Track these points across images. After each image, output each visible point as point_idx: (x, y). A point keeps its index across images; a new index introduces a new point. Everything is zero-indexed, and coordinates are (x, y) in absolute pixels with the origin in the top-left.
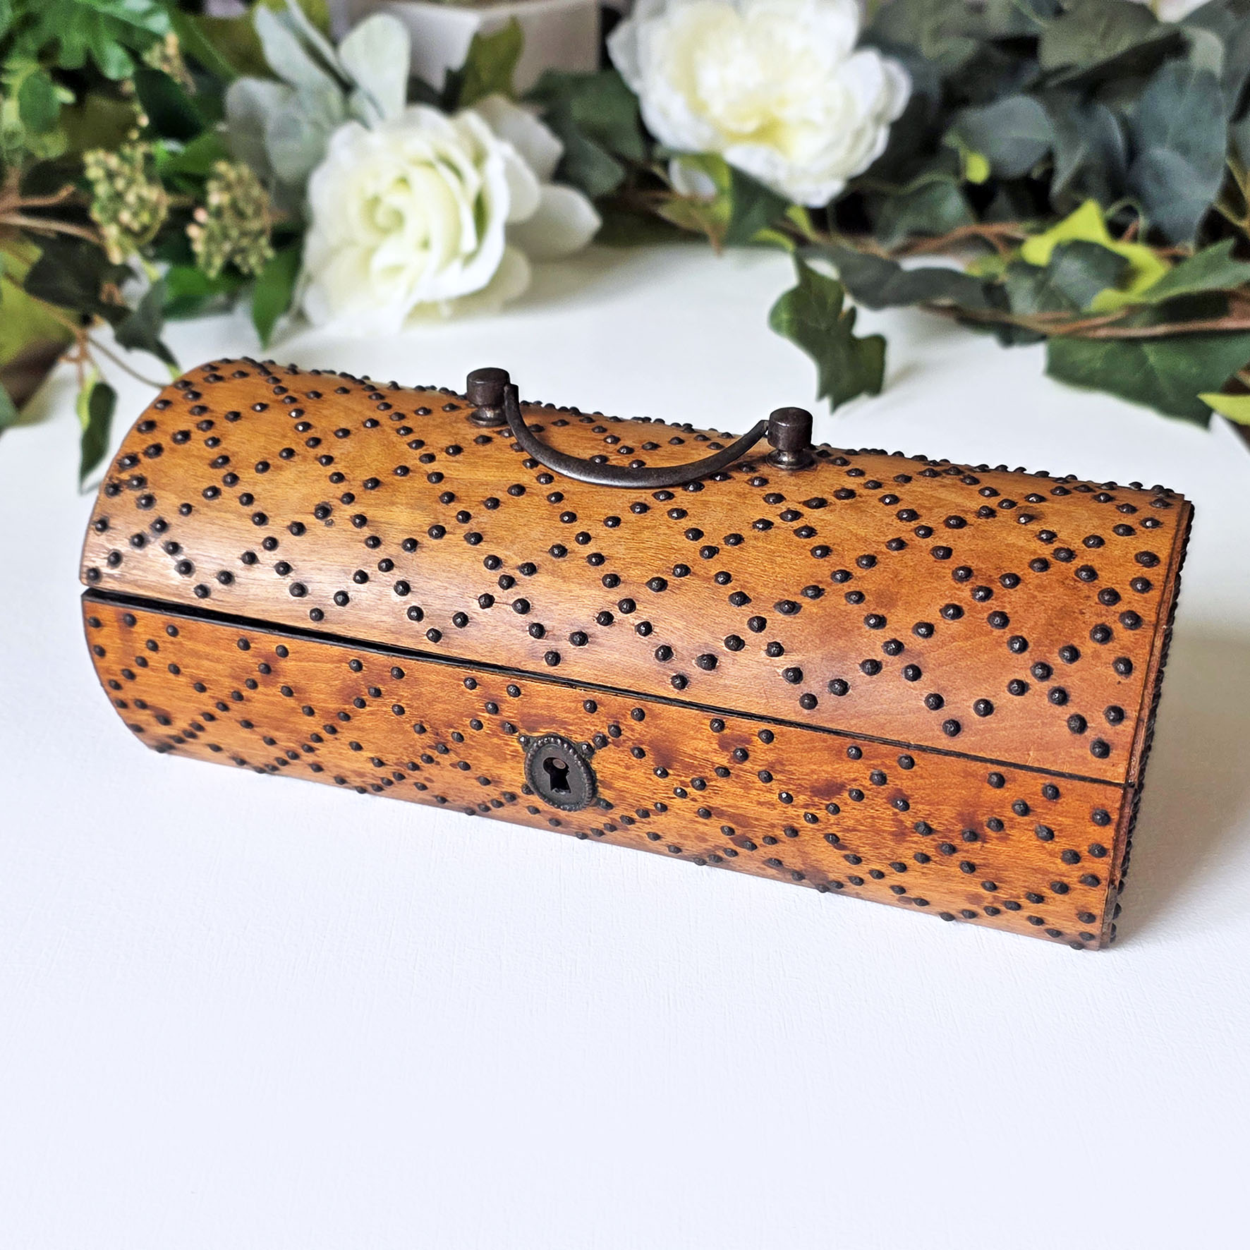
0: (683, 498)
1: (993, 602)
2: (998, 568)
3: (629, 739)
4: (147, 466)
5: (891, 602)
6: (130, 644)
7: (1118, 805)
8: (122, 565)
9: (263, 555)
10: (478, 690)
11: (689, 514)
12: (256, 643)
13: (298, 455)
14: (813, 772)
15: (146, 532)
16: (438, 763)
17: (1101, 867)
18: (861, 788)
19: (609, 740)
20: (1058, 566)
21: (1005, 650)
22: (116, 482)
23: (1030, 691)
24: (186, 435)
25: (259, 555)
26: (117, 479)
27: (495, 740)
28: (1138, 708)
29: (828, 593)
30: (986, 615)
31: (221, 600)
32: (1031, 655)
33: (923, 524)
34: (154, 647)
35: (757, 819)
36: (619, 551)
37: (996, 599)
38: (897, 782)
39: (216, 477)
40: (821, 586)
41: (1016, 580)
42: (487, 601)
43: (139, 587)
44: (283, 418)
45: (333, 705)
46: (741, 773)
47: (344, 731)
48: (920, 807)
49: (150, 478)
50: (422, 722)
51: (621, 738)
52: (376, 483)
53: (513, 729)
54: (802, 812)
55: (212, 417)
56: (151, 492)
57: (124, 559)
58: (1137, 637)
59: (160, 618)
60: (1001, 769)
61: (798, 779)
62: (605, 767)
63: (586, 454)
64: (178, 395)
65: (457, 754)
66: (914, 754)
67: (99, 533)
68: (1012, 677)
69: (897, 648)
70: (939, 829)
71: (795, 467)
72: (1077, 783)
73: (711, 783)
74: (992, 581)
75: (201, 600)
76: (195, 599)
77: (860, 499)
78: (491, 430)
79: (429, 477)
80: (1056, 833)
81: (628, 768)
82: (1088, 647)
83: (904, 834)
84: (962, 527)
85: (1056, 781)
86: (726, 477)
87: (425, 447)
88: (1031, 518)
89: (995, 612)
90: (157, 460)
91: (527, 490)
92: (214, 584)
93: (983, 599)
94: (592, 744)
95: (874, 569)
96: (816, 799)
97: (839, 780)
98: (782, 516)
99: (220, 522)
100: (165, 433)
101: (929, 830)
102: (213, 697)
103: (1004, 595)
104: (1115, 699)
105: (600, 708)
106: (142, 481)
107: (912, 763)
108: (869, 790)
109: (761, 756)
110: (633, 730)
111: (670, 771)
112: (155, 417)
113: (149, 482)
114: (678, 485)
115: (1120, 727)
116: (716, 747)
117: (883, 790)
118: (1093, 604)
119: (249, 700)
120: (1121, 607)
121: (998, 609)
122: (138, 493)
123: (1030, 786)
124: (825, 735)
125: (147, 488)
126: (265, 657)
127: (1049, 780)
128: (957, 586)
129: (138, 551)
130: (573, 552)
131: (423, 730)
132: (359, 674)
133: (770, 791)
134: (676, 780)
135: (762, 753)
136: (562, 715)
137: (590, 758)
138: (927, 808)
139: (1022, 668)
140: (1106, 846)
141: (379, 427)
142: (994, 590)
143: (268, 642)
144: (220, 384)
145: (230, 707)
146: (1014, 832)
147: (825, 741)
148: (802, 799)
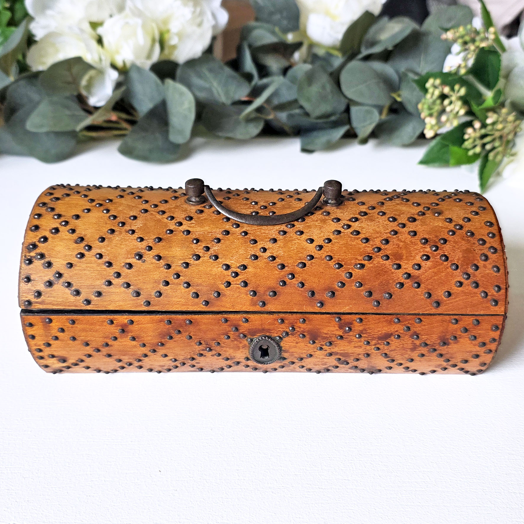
0: (299, 225)
1: (440, 251)
2: (436, 237)
3: (298, 332)
4: (42, 248)
5: (400, 257)
6: (49, 331)
7: (501, 323)
8: (42, 297)
9: (115, 281)
10: (229, 323)
11: (305, 232)
12: (116, 321)
13: (117, 231)
14: (379, 331)
15: (52, 279)
16: (205, 356)
17: (493, 346)
18: (399, 334)
19: (289, 333)
20: (459, 232)
21: (449, 270)
22: (29, 258)
23: (464, 285)
24: (57, 230)
25: (113, 282)
26: (29, 256)
27: (236, 342)
28: (505, 284)
29: (374, 257)
30: (439, 257)
31: (97, 304)
32: (461, 270)
33: (400, 222)
34: (63, 330)
35: (352, 353)
36: (281, 253)
37: (441, 250)
38: (415, 329)
39: (81, 248)
40: (370, 255)
41: (445, 241)
42: (228, 284)
43: (53, 305)
44: (101, 214)
45: (155, 341)
46: (348, 337)
47: (160, 350)
48: (423, 337)
49: (46, 254)
50: (200, 340)
51: (295, 331)
52: (160, 239)
53: (245, 336)
54: (373, 347)
55: (66, 219)
56: (49, 259)
57: (43, 294)
58: (498, 256)
59: (64, 317)
60: (456, 317)
61: (373, 335)
62: (286, 344)
63: (248, 212)
64: (43, 210)
65: (216, 351)
66: (421, 317)
67: (27, 283)
68: (456, 280)
69: (409, 276)
70: (430, 344)
71: (337, 205)
72: (486, 317)
73: (334, 343)
74: (436, 242)
75: (87, 306)
76: (83, 306)
77: (370, 215)
78: (200, 206)
79: (183, 232)
80: (477, 337)
81: (297, 343)
82: (481, 264)
83: (416, 348)
84: (415, 221)
85: (477, 318)
86: (312, 214)
87: (175, 219)
88: (440, 214)
89: (442, 255)
90: (46, 244)
91: (230, 232)
92: (93, 298)
93: (435, 251)
94: (281, 336)
95: (389, 244)
96: (380, 341)
97: (390, 333)
98: (343, 227)
99: (89, 269)
100: (46, 230)
101: (426, 345)
102: (92, 348)
103: (443, 247)
104: (496, 283)
105: (286, 321)
106: (42, 256)
107: (421, 321)
108: (403, 334)
109: (356, 328)
110: (300, 328)
111: (316, 341)
112: (36, 222)
113: (46, 255)
114: (295, 221)
115: (500, 293)
116: (338, 328)
117: (409, 333)
118: (477, 246)
119: (111, 346)
120: (488, 245)
121: (442, 254)
122: (43, 261)
123: (468, 321)
124: (385, 316)
125: (46, 258)
126: (122, 326)
127: (475, 318)
128: (424, 246)
129: (49, 289)
130: (261, 256)
131: (200, 344)
132: (170, 326)
133: (360, 342)
134: (319, 344)
135: (357, 327)
136: (267, 327)
137: (280, 342)
138: (426, 337)
139: (459, 276)
140: (496, 338)
141: (148, 212)
142: (439, 246)
143: (124, 319)
144: (59, 202)
145: (101, 350)
146: (461, 340)
147: (384, 318)
148: (374, 342)
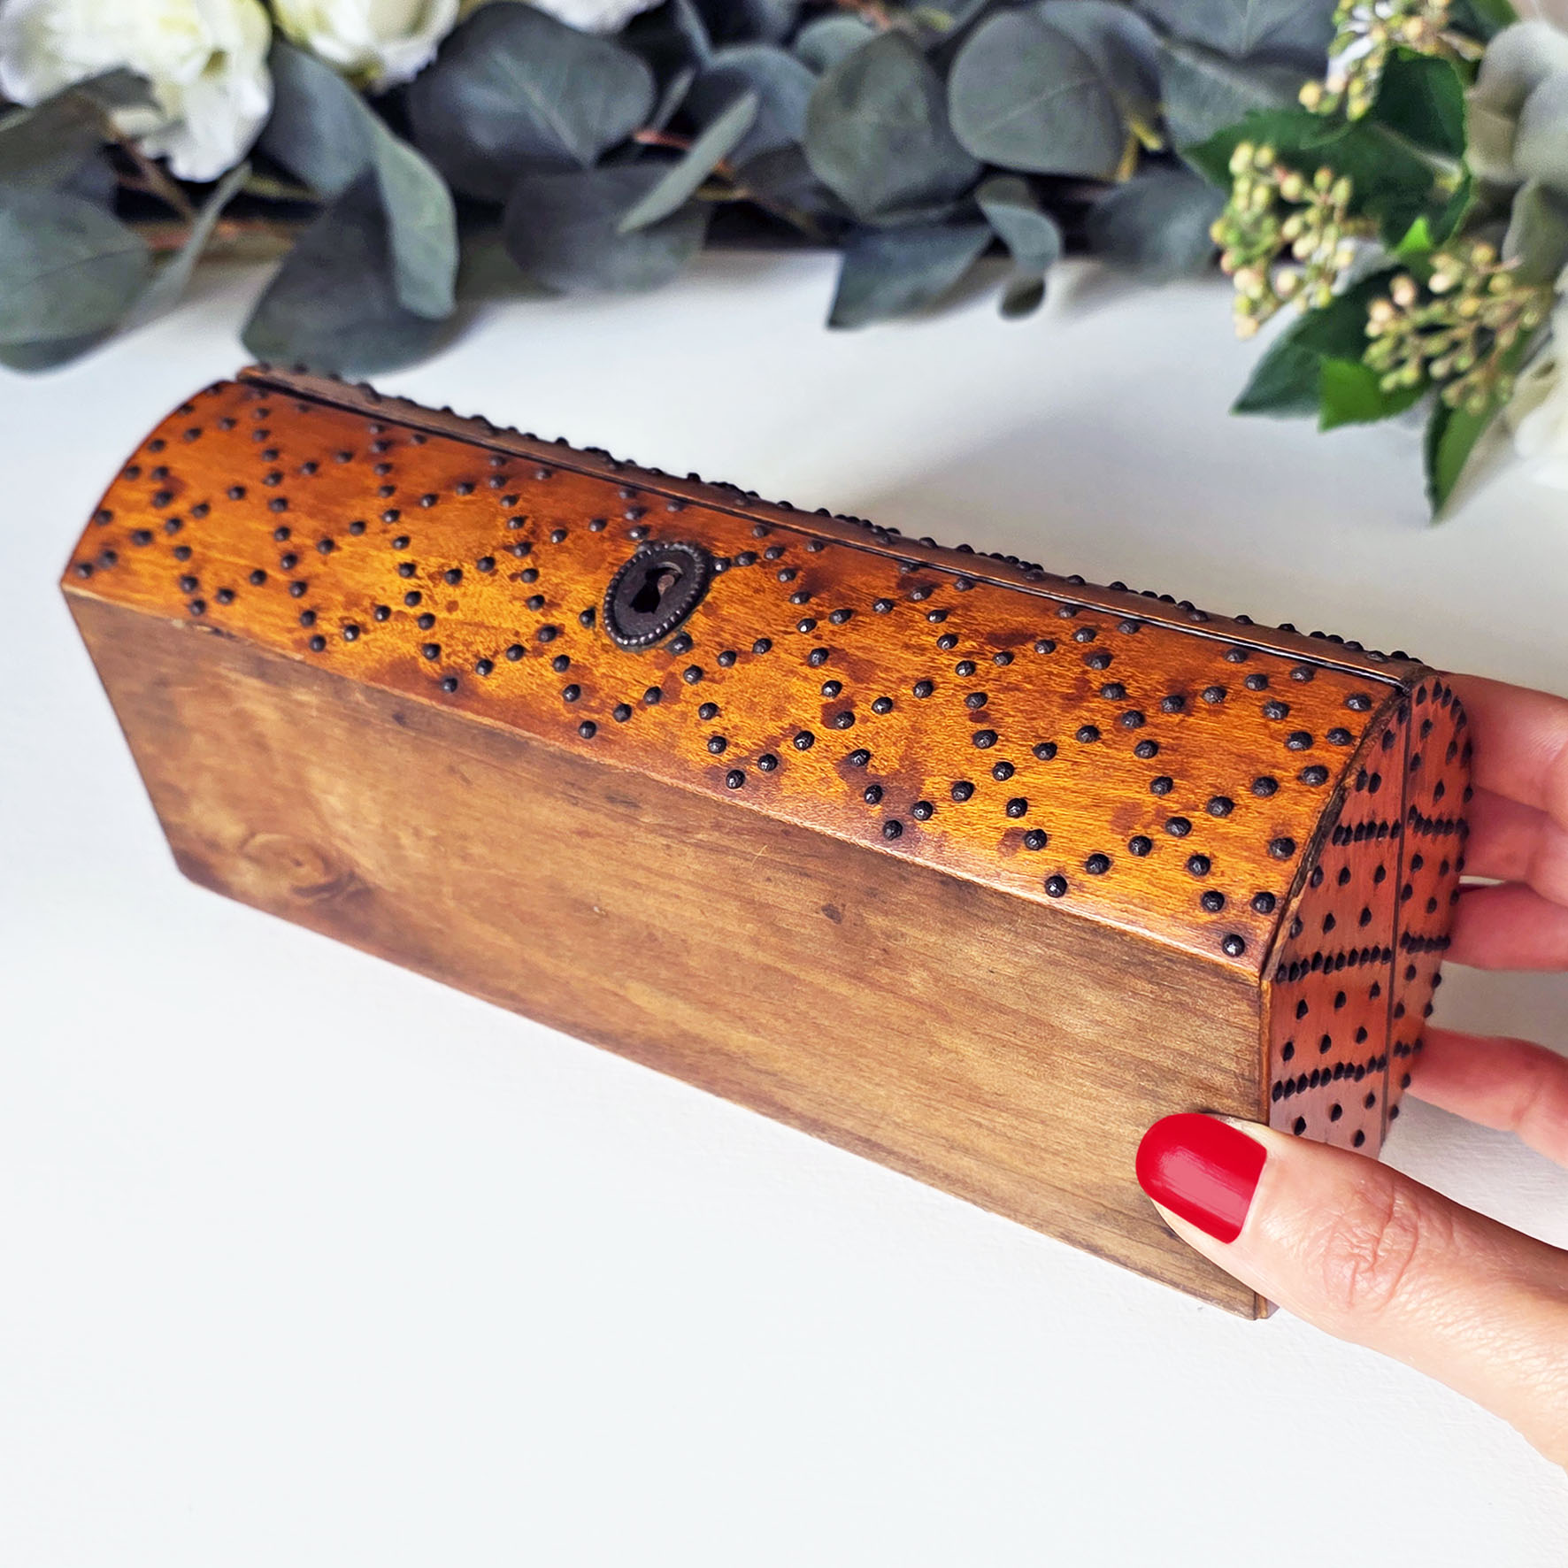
3: (784, 564)
14: (1001, 620)
16: (495, 572)
17: (1336, 756)
38: (1108, 640)
46: (907, 611)
48: (1123, 667)
51: (776, 558)
54: (960, 660)
61: (979, 625)
62: (727, 587)
70: (1134, 693)
73: (858, 618)
83: (1082, 698)
94: (732, 561)
96: (988, 647)
101: (1120, 694)
111: (811, 599)
134: (813, 610)
138: (1133, 668)
140: (1353, 732)
146: (1235, 704)
148: (969, 645)
